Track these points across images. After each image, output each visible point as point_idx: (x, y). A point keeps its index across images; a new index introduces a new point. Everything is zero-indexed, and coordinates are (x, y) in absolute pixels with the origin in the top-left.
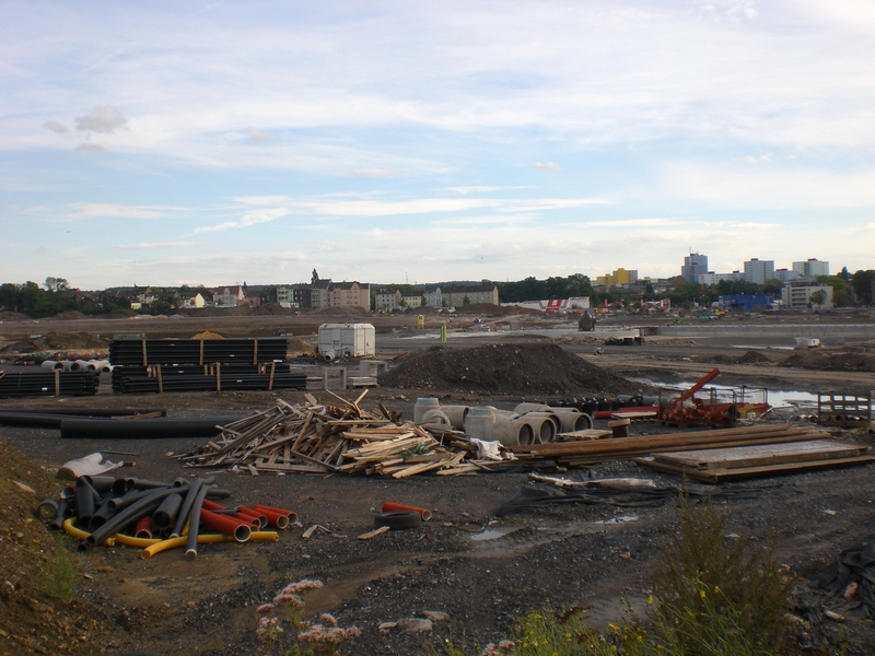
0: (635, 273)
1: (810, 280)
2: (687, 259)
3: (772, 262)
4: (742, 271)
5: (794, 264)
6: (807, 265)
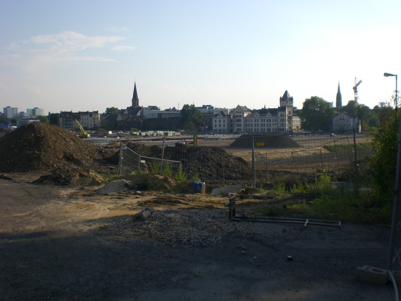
1: (34, 117)
3: (17, 108)
5: (28, 110)
6: (34, 111)
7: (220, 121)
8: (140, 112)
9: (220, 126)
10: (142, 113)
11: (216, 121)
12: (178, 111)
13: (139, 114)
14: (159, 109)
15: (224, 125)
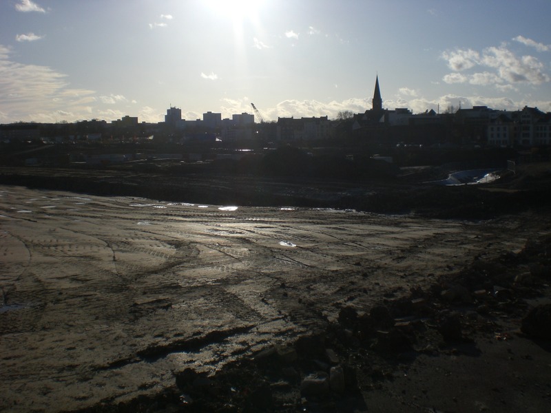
0: (136, 119)
2: (168, 111)
3: (220, 114)
4: (202, 119)
5: (234, 116)
6: (241, 117)
7: (498, 129)
8: (383, 117)
9: (498, 135)
10: (387, 118)
11: (492, 129)
12: (438, 115)
13: (382, 119)
14: (411, 113)
15: (505, 135)
